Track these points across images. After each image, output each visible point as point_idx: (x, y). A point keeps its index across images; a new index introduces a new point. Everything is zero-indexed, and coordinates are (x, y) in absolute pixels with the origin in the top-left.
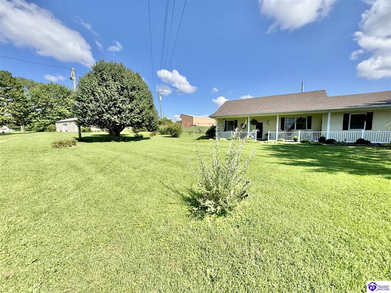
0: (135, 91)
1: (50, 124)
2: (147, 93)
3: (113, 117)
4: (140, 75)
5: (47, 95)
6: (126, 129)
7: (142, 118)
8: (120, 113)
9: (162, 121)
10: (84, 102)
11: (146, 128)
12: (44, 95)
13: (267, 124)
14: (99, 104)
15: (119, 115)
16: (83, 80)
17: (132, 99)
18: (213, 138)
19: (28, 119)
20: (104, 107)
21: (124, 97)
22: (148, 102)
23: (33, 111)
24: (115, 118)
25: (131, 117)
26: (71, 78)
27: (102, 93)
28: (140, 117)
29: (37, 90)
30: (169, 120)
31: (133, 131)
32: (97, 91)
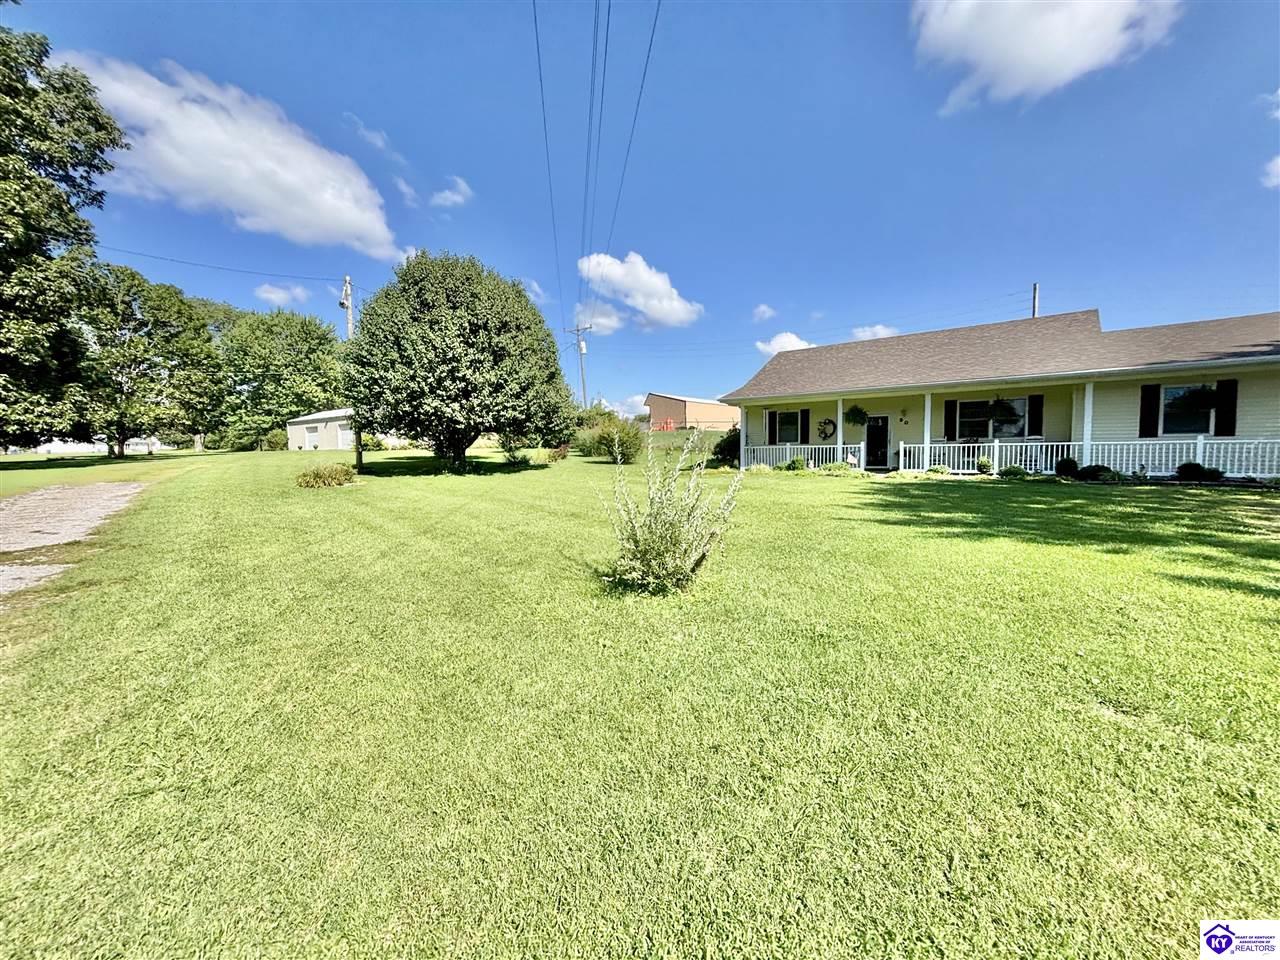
0: (509, 335)
1: (271, 428)
2: (540, 336)
3: (447, 406)
4: (521, 287)
5: (268, 345)
6: (480, 441)
7: (526, 407)
8: (466, 394)
9: (584, 415)
10: (374, 365)
11: (539, 439)
12: (260, 345)
13: (901, 420)
14: (412, 372)
15: (464, 402)
16: (373, 308)
17: (499, 355)
18: (732, 467)
19: (214, 416)
20: (425, 379)
21: (478, 352)
22: (543, 363)
23: (230, 394)
24: (454, 410)
25: (497, 404)
26: (342, 304)
27: (421, 342)
28: (520, 406)
29: (241, 330)
30: (609, 414)
31: (503, 447)
32: (407, 337)
